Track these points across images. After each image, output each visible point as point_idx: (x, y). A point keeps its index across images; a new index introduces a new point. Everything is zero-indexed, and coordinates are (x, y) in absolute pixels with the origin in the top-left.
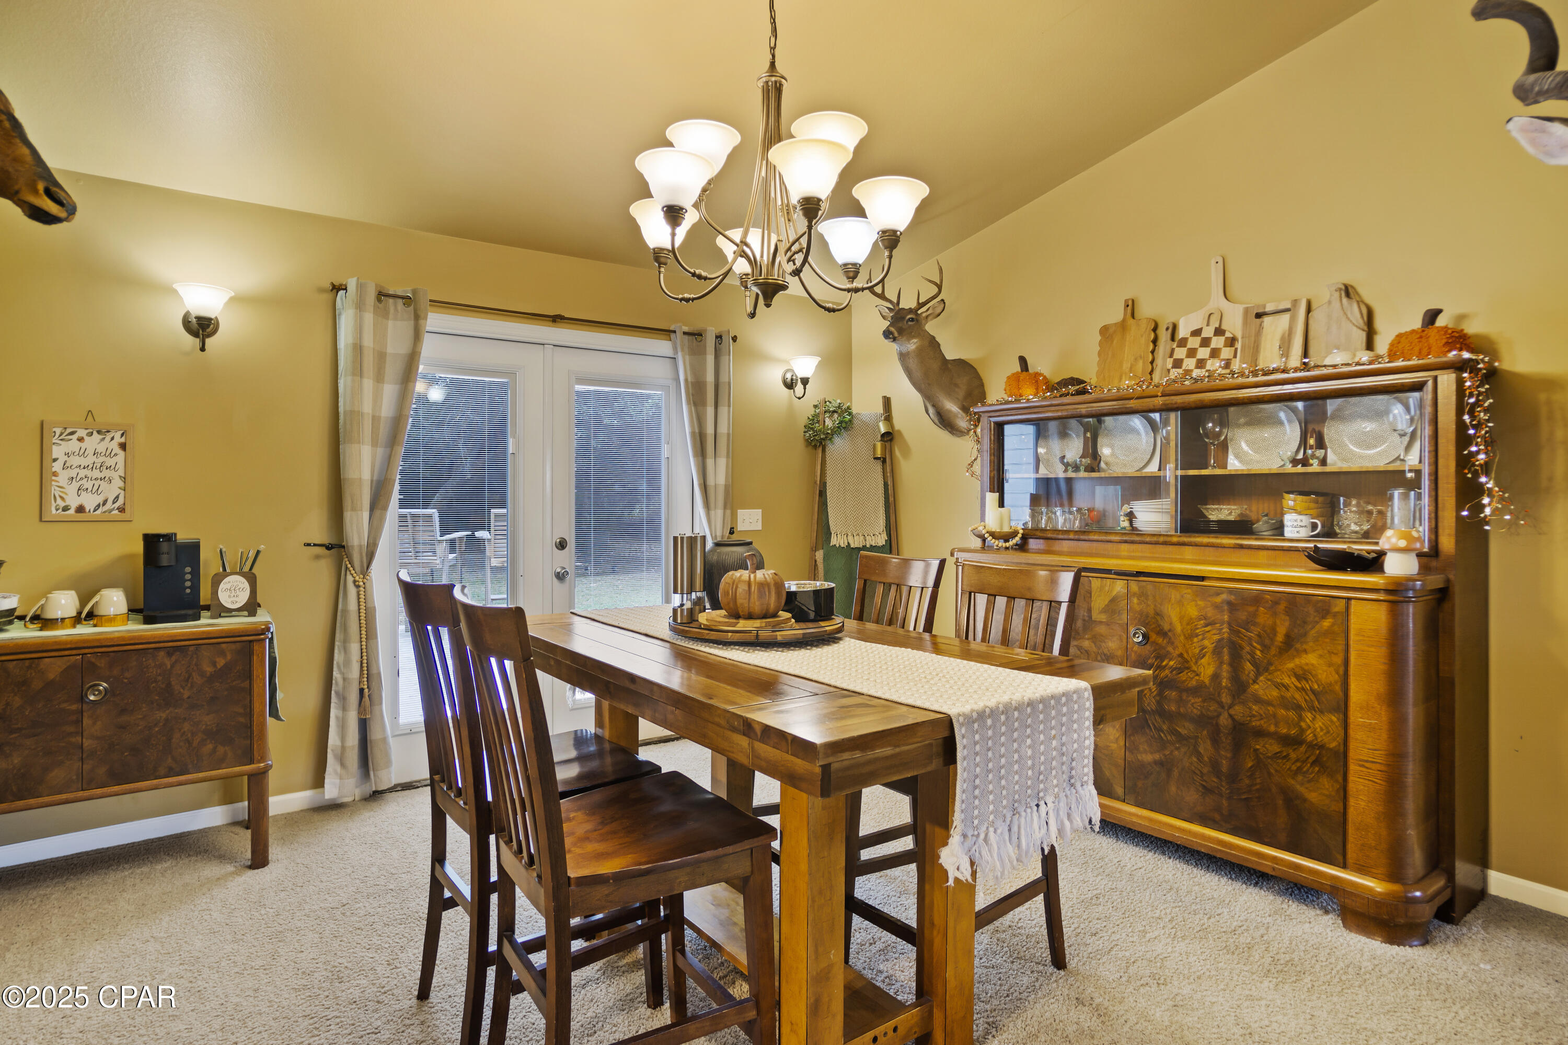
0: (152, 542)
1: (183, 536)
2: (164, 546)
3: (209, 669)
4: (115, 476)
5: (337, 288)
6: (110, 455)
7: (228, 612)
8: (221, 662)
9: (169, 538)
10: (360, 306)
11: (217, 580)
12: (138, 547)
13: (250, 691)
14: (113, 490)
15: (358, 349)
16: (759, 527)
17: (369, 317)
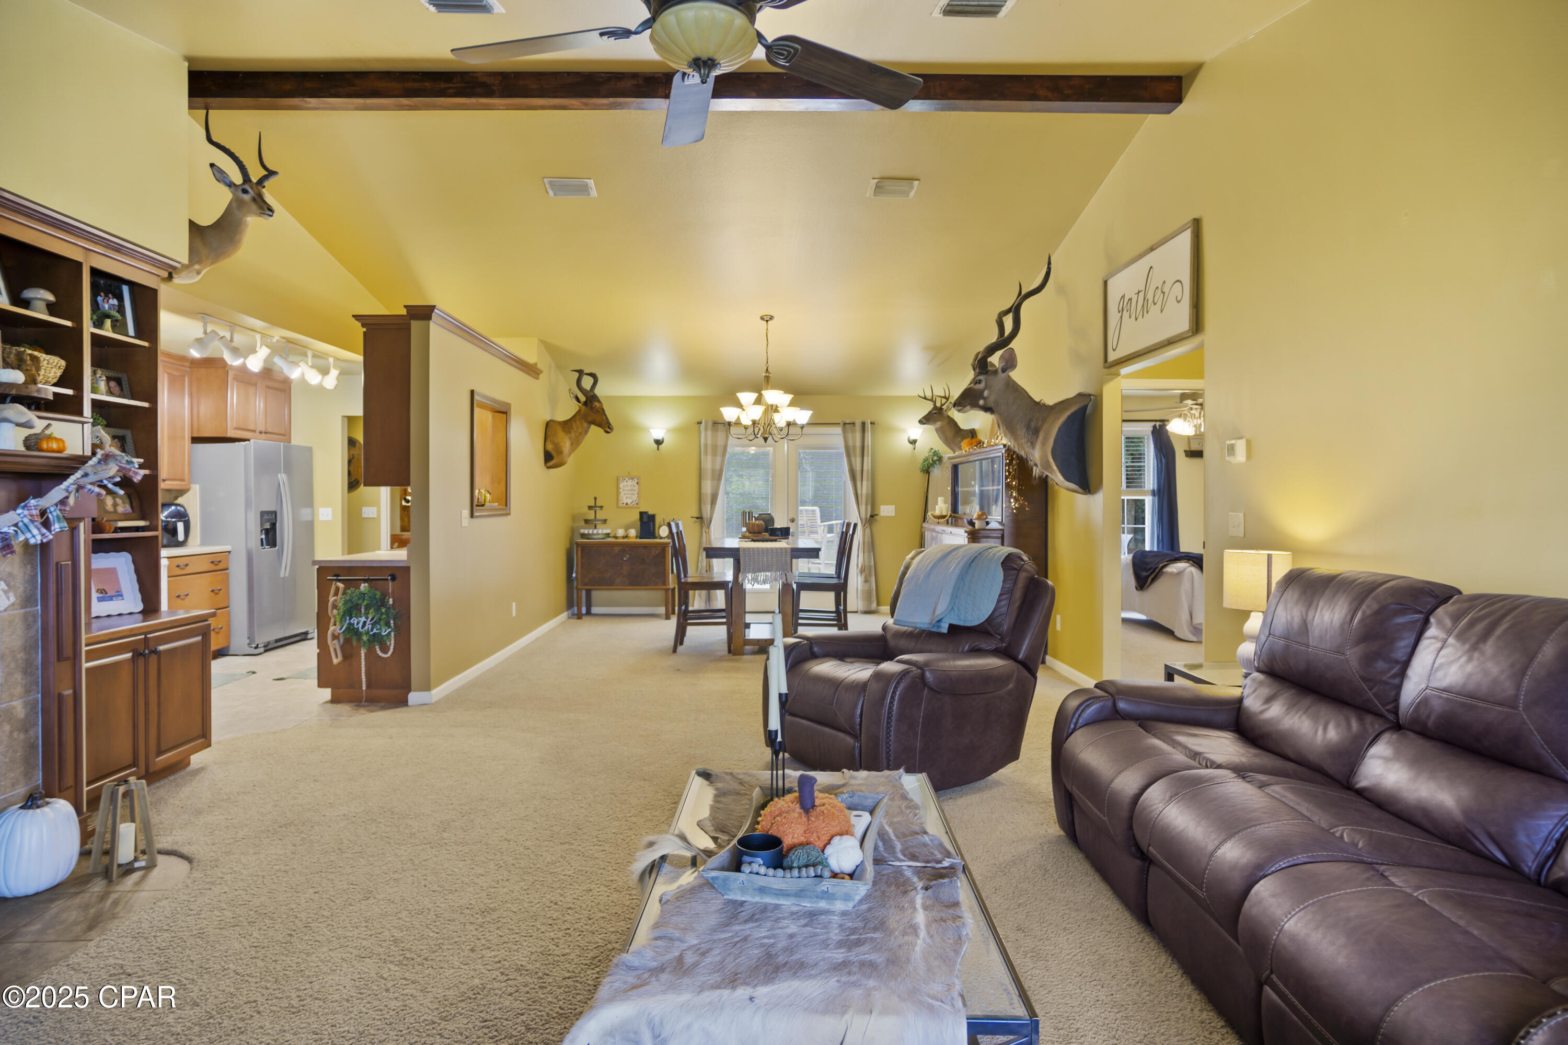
0: (642, 514)
1: (651, 513)
2: (645, 516)
3: (654, 554)
4: (636, 493)
5: (700, 423)
6: (634, 486)
7: (661, 538)
8: (657, 552)
9: (646, 513)
10: (706, 429)
11: (659, 527)
12: (638, 517)
13: (665, 562)
14: (635, 497)
15: (706, 445)
16: (893, 514)
17: (709, 433)
